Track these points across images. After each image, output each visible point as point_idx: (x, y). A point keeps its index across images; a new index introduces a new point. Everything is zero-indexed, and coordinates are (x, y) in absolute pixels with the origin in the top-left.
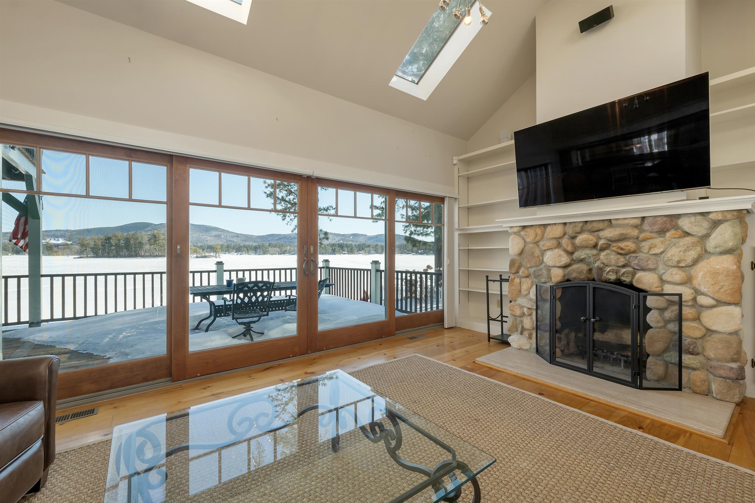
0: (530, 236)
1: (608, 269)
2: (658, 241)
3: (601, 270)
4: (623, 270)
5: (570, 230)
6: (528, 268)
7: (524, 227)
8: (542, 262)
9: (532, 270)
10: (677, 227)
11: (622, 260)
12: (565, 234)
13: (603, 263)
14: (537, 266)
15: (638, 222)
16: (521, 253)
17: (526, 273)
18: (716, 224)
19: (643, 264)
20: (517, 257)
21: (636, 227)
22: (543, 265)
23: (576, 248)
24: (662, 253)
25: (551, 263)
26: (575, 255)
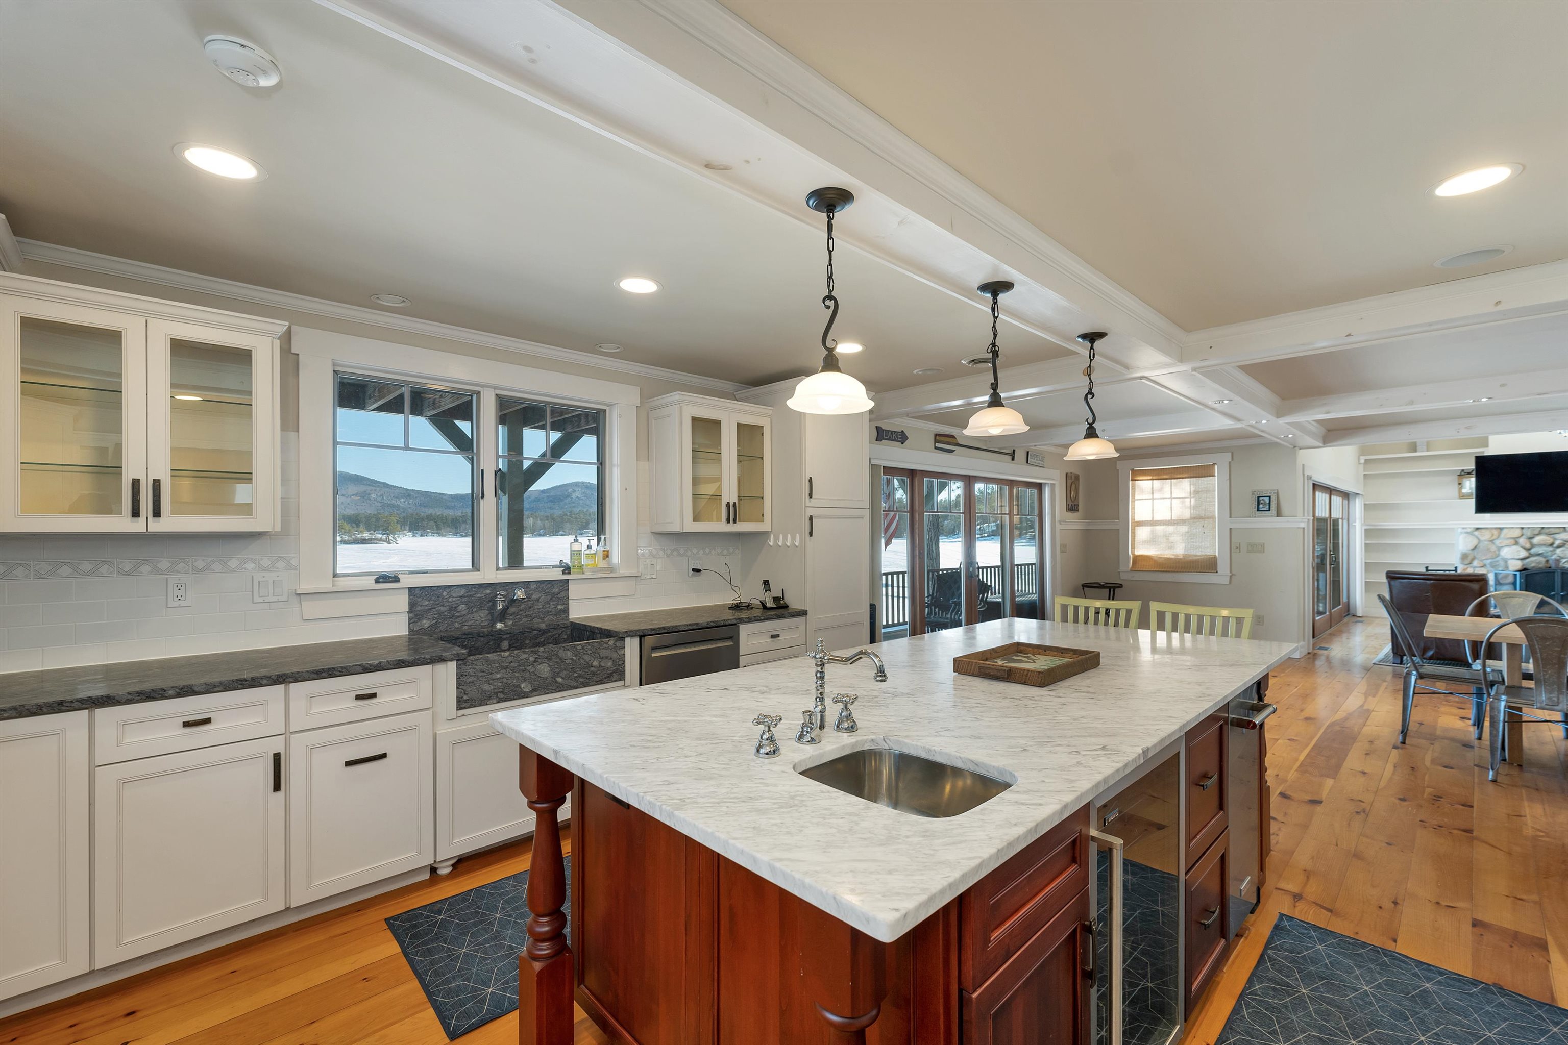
0: (1486, 536)
1: (1564, 560)
3: (1558, 561)
5: (1528, 533)
6: (1482, 560)
7: (1477, 529)
8: (1498, 555)
9: (1488, 562)
12: (1522, 535)
13: (1559, 557)
14: (1493, 558)
16: (1474, 549)
17: (1482, 564)
20: (1470, 552)
22: (1500, 558)
23: (1533, 546)
25: (1509, 556)
26: (1533, 551)
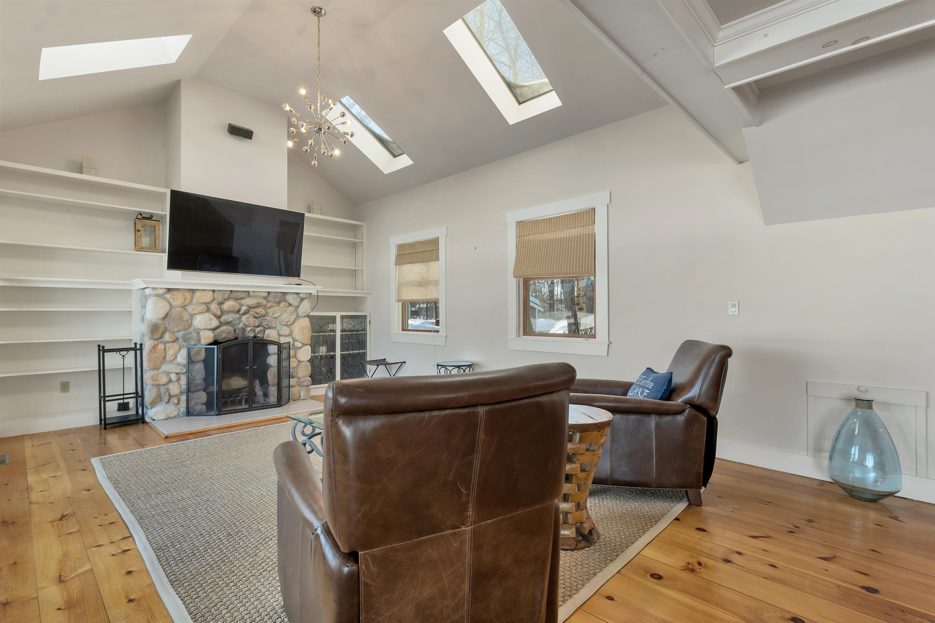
0: (178, 300)
1: (249, 329)
2: (277, 308)
3: (244, 329)
4: (258, 329)
5: (219, 297)
6: (173, 333)
7: (169, 290)
8: (191, 325)
9: (181, 334)
10: (285, 301)
11: (257, 323)
12: (214, 300)
13: (244, 324)
14: (185, 330)
15: (266, 294)
16: (165, 317)
17: (173, 338)
18: (302, 300)
19: (270, 324)
20: (161, 322)
21: (265, 298)
22: (192, 328)
23: (223, 313)
24: (279, 316)
25: (202, 326)
26: (223, 319)
